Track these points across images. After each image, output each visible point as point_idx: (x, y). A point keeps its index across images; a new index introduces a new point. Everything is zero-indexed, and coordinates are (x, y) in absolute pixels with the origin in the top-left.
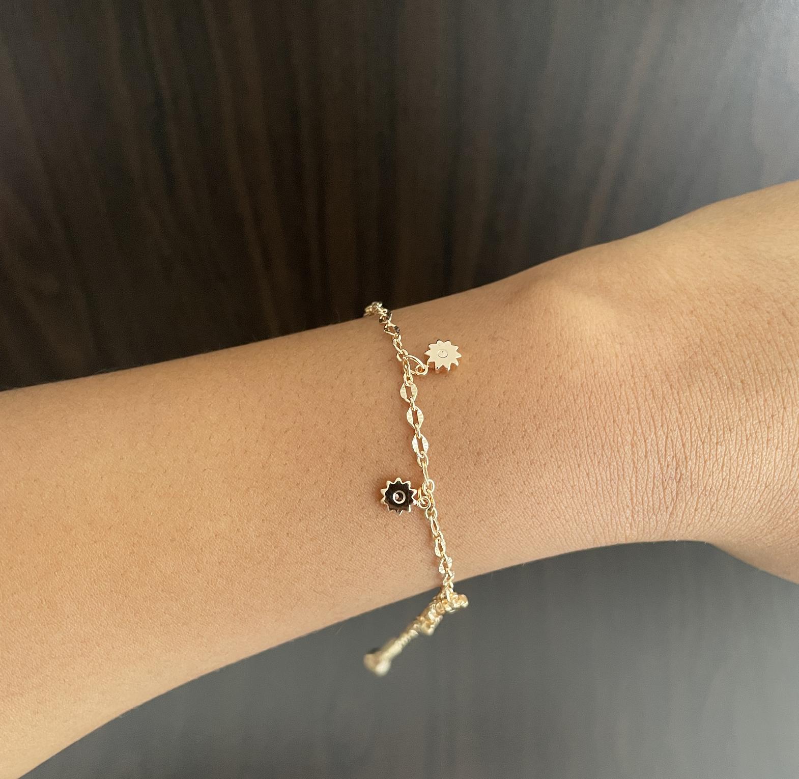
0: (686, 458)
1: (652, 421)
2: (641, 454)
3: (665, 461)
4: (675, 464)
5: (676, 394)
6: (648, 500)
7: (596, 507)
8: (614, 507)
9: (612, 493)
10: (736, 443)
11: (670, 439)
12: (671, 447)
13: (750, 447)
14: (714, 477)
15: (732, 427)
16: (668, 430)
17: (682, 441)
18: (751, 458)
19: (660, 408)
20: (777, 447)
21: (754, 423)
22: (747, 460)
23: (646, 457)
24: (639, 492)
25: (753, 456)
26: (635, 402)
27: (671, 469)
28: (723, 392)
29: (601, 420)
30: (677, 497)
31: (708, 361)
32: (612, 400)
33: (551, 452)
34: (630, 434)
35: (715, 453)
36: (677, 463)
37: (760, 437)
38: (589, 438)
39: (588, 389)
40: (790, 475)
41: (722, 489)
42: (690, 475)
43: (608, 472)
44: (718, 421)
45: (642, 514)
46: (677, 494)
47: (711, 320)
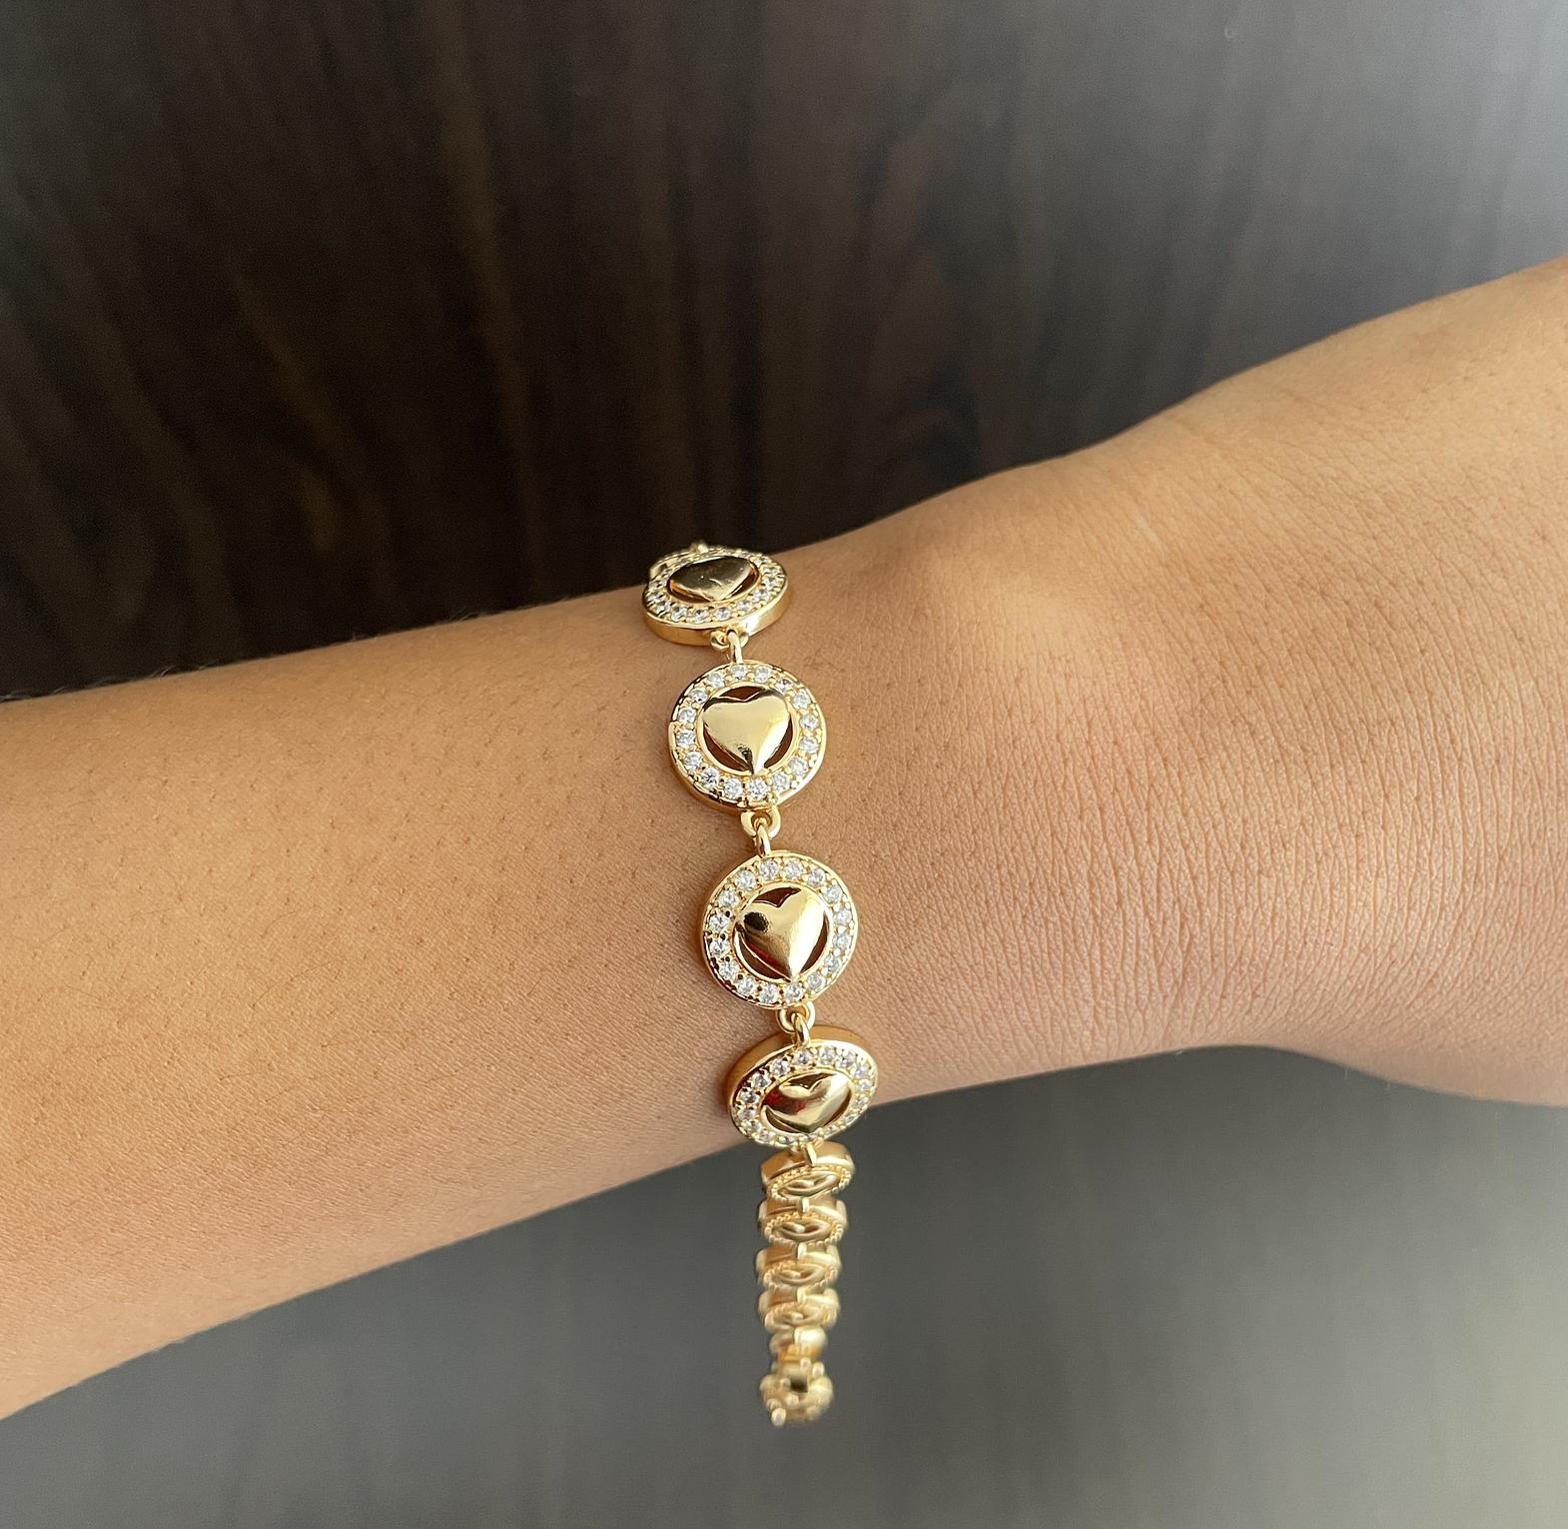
0: (1200, 904)
1: (1128, 833)
2: (1109, 899)
3: (1158, 909)
4: (1178, 918)
5: (1175, 777)
6: (1127, 987)
7: (1021, 1006)
8: (1057, 1004)
9: (1053, 977)
10: (1296, 870)
11: (1165, 868)
12: (1168, 884)
13: (1324, 876)
14: (1258, 939)
15: (1287, 839)
16: (1161, 851)
17: (1191, 872)
18: (1329, 898)
19: (1144, 807)
20: (1377, 872)
21: (1330, 828)
22: (1320, 903)
23: (1119, 904)
24: (1109, 973)
25: (1331, 892)
26: (1094, 796)
27: (1171, 926)
28: (1268, 769)
29: (1027, 832)
30: (1184, 978)
31: (1236, 707)
32: (1048, 792)
33: (929, 897)
34: (1086, 860)
35: (1256, 891)
36: (1182, 916)
37: (1342, 855)
38: (1004, 870)
39: (1001, 770)
40: (1406, 927)
41: (1274, 961)
42: (1208, 936)
43: (1043, 936)
44: (1258, 828)
45: (1114, 1012)
46: (1185, 972)
47: (1239, 623)
